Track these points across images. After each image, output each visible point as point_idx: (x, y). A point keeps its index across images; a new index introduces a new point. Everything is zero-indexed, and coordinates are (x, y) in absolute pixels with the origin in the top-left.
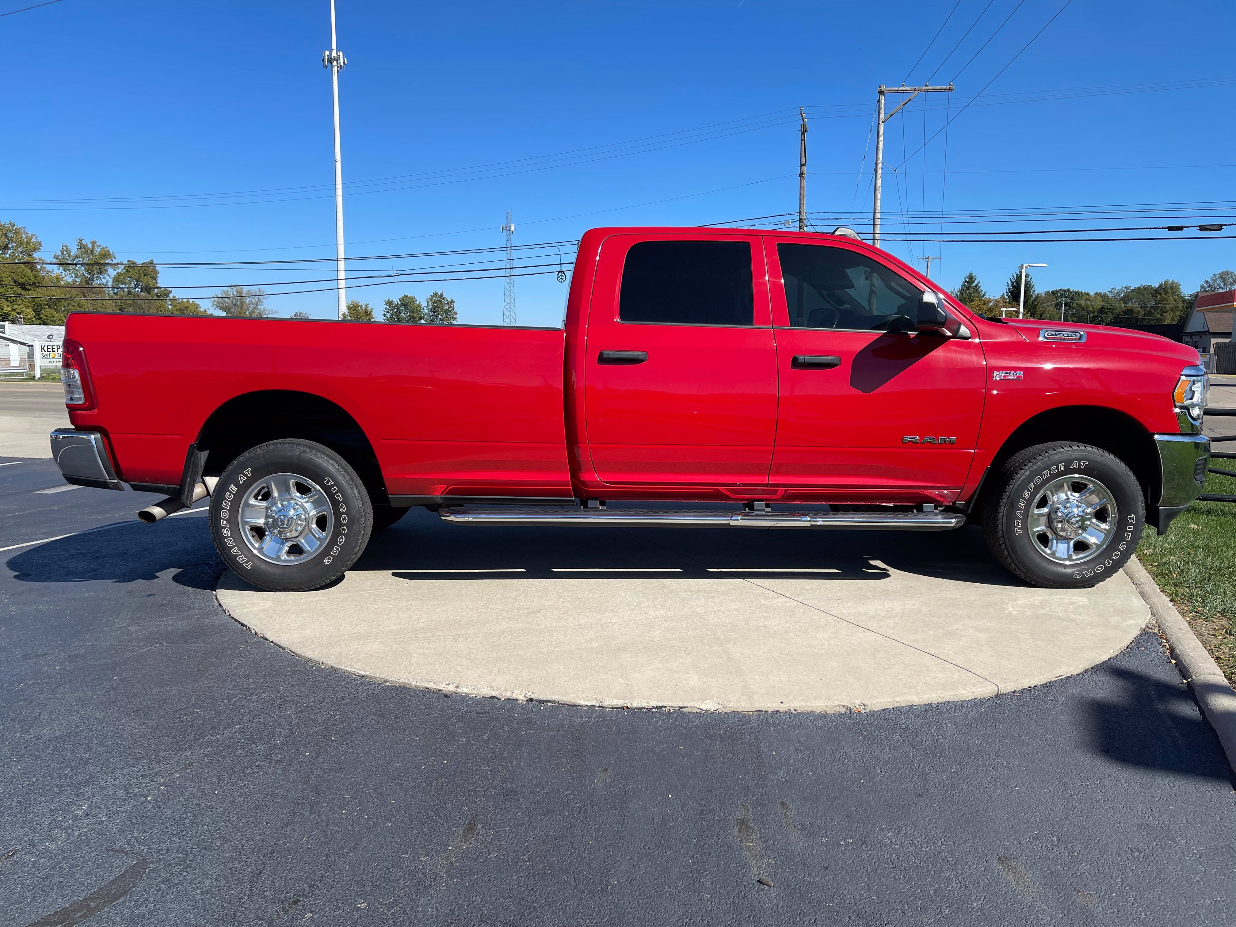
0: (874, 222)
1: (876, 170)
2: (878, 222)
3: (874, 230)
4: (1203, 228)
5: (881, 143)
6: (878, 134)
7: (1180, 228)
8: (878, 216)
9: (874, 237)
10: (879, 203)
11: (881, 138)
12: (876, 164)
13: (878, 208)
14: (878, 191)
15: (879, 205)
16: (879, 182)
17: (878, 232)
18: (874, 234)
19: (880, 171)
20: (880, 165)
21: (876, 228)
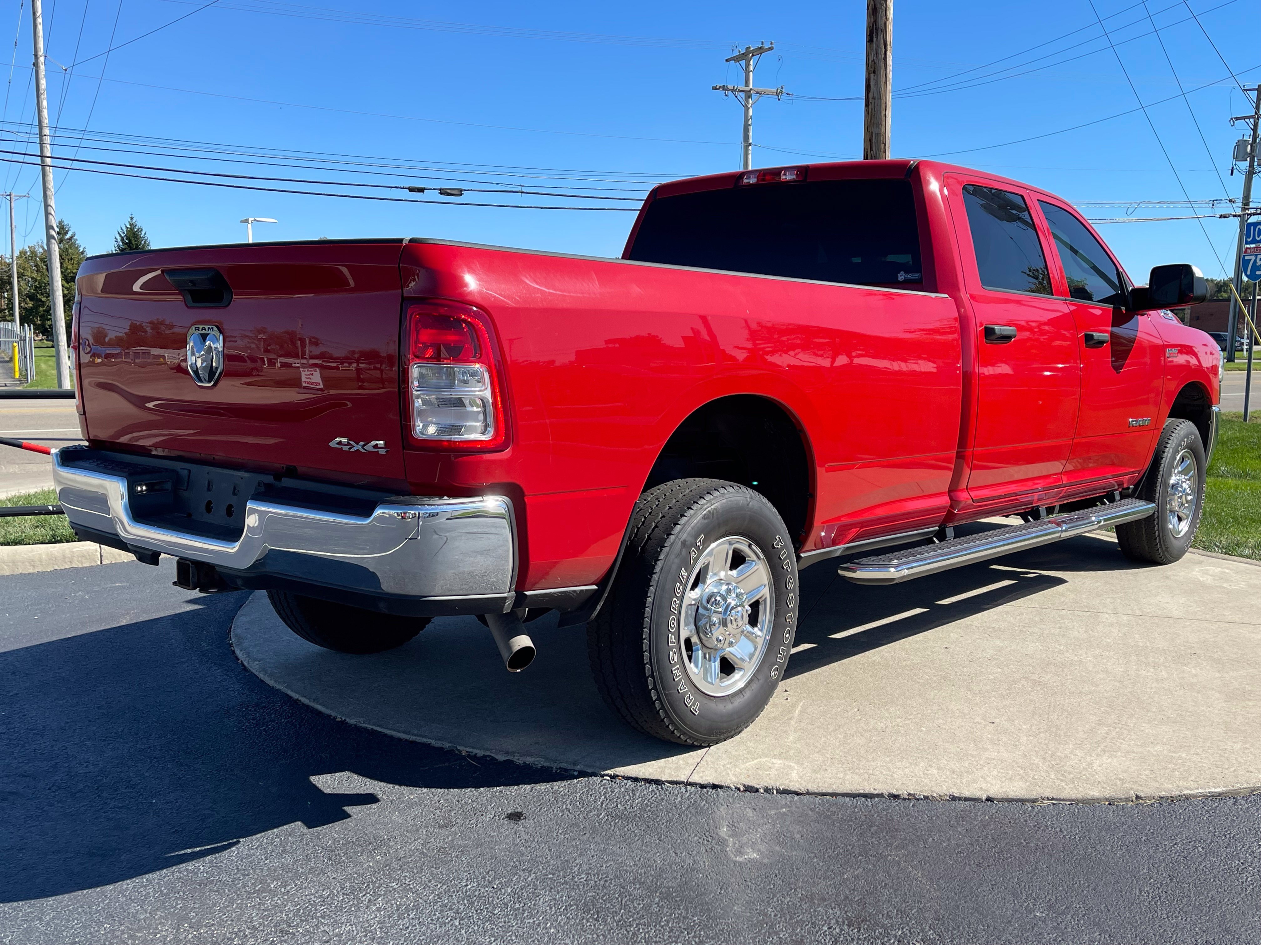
0: (41, 140)
1: (36, 65)
2: (47, 140)
3: (42, 150)
4: (443, 192)
5: (40, 28)
6: (34, 14)
7: (421, 190)
8: (46, 131)
9: (43, 161)
10: (45, 113)
11: (40, 20)
12: (36, 56)
13: (46, 121)
14: (42, 96)
15: (47, 117)
16: (43, 83)
17: (49, 155)
18: (42, 156)
19: (42, 67)
20: (42, 59)
21: (45, 150)
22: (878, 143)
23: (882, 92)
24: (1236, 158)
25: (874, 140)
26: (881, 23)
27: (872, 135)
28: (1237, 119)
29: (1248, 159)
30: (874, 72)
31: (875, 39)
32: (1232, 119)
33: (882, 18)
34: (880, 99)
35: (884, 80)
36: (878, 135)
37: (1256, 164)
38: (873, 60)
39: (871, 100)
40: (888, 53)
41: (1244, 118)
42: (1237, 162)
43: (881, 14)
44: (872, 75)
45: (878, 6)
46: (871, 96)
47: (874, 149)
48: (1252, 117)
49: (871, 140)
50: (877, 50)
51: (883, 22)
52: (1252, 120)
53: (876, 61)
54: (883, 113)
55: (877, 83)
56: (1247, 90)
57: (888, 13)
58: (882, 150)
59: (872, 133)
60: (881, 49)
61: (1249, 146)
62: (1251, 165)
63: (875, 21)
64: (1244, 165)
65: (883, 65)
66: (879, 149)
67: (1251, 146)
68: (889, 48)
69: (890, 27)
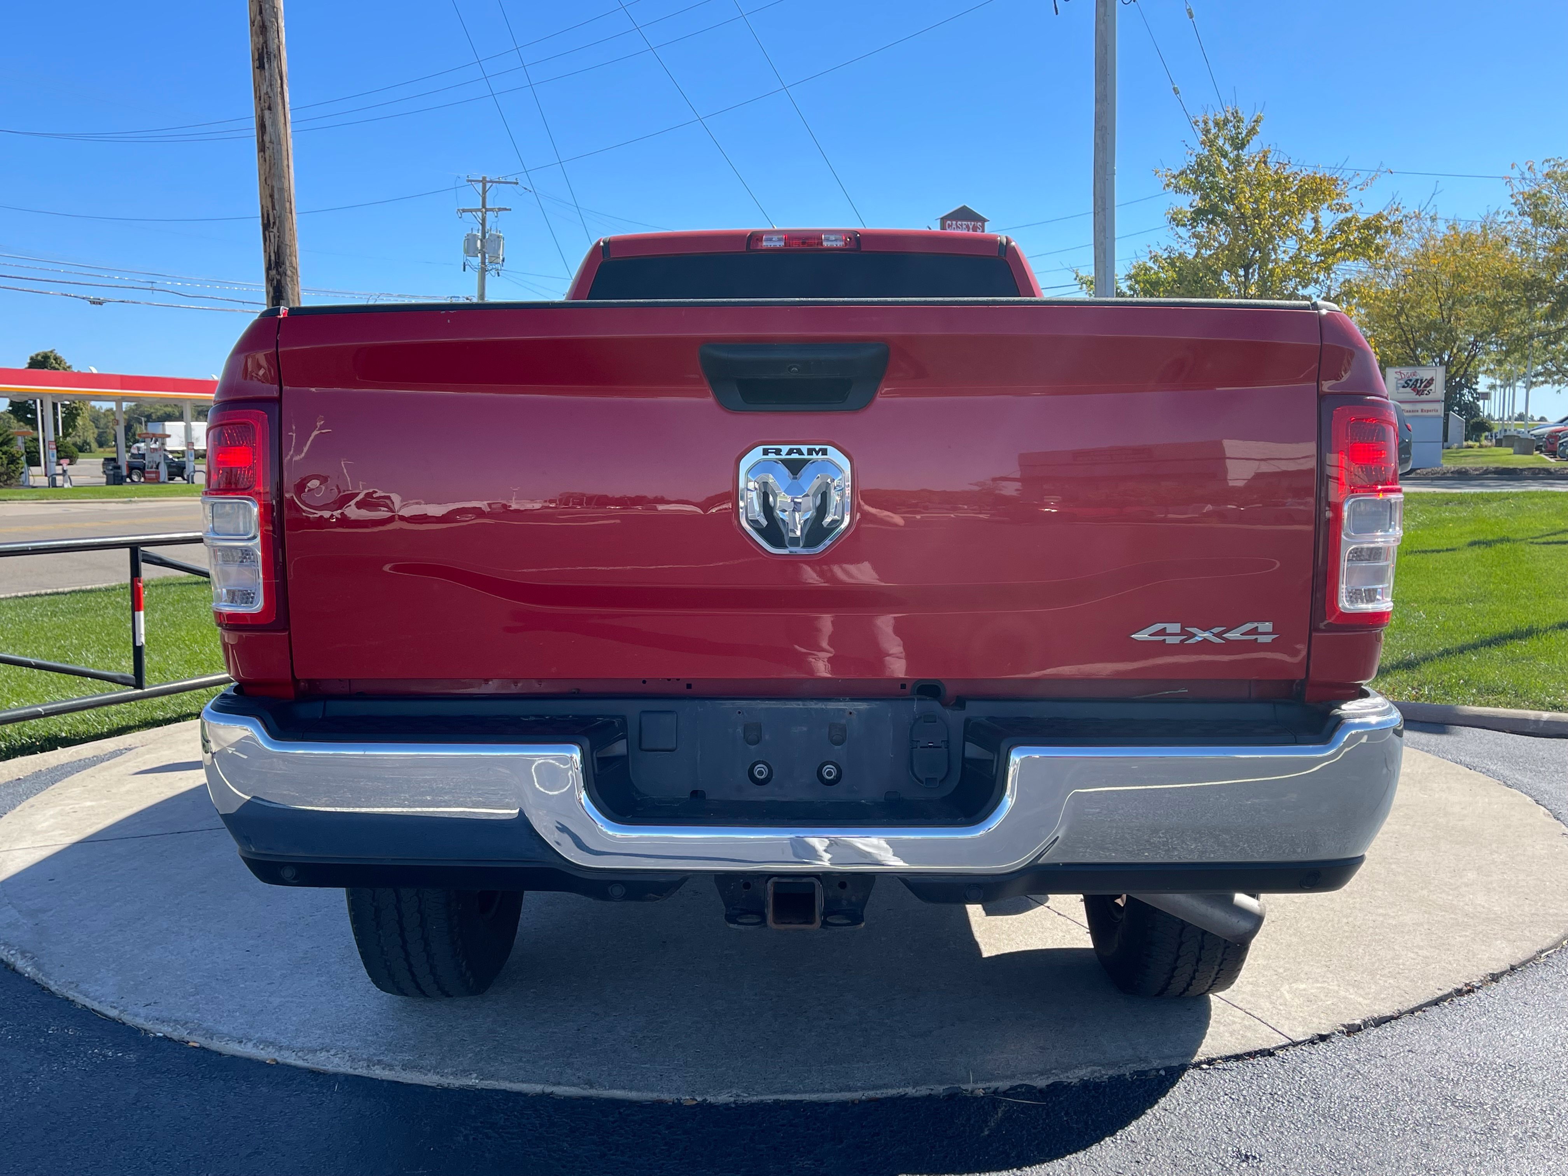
22: (282, 201)
23: (282, 136)
24: (467, 252)
25: (276, 196)
26: (273, 46)
27: (273, 190)
28: (464, 211)
29: (479, 255)
30: (270, 108)
31: (266, 66)
32: (458, 210)
33: (273, 39)
34: (280, 144)
35: (283, 121)
36: (281, 190)
37: (487, 261)
38: (267, 93)
39: (267, 145)
40: (285, 86)
41: (471, 211)
42: (468, 258)
43: (272, 34)
44: (267, 113)
45: (268, 24)
46: (267, 138)
47: (277, 208)
48: (479, 210)
49: (272, 196)
50: (271, 80)
51: (275, 47)
52: (480, 214)
53: (271, 94)
54: (285, 163)
55: (275, 123)
56: (471, 181)
57: (280, 34)
58: (288, 210)
59: (273, 187)
60: (277, 81)
61: (479, 242)
62: (483, 262)
63: (265, 42)
64: (477, 261)
65: (280, 101)
66: (283, 207)
67: (481, 241)
68: (285, 79)
69: (284, 54)
